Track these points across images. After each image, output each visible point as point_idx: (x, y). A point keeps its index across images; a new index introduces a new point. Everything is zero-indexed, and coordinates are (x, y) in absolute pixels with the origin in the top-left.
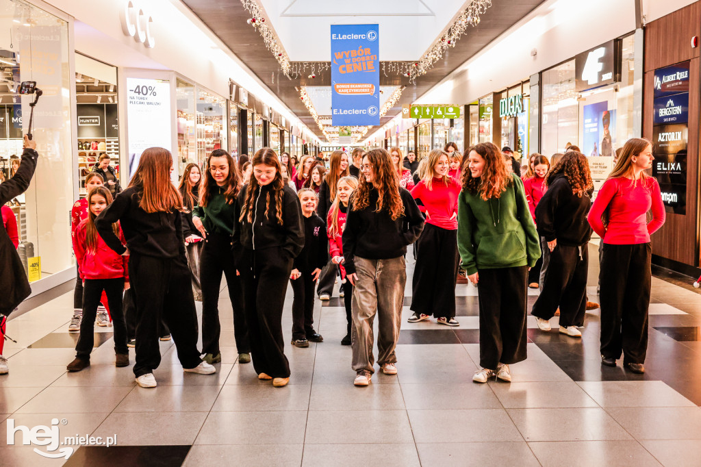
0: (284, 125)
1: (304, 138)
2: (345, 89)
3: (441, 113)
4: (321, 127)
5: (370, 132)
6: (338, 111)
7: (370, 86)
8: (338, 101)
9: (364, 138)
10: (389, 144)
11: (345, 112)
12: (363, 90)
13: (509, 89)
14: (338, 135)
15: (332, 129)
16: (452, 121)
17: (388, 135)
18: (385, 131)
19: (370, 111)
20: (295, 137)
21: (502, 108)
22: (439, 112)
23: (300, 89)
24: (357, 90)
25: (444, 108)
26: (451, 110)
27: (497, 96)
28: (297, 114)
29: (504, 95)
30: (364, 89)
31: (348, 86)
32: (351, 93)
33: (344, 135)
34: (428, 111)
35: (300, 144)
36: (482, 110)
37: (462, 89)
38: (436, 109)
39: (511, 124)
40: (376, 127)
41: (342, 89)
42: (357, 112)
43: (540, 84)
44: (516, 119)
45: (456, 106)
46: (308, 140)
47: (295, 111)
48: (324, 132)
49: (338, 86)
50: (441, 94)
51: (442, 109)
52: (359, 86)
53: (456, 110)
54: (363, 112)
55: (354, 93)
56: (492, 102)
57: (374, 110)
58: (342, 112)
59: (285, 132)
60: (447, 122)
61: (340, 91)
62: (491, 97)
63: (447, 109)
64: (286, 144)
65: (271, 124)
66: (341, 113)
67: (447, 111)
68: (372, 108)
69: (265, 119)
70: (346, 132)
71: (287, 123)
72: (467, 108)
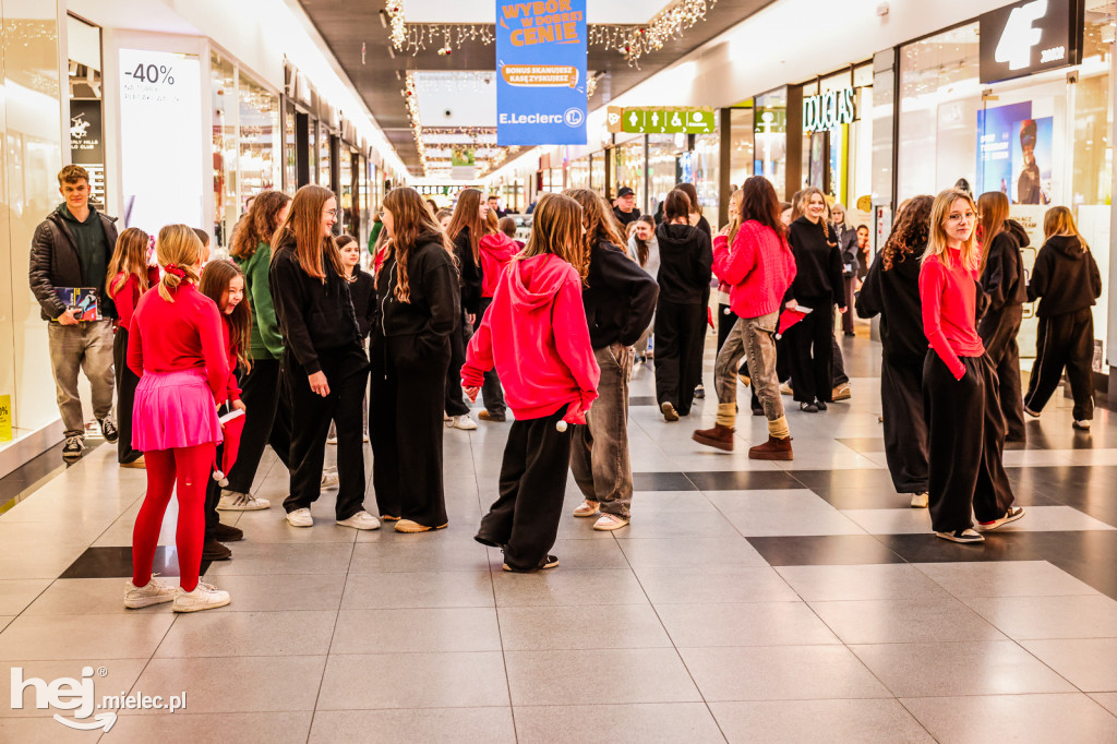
0: (360, 145)
1: (386, 170)
2: (521, 76)
3: (679, 123)
4: (421, 148)
5: (510, 157)
6: (509, 118)
7: (569, 70)
8: (508, 99)
9: (493, 169)
10: (546, 181)
11: (523, 119)
12: (557, 78)
13: (821, 77)
14: (449, 164)
15: (436, 153)
16: (691, 138)
17: (545, 163)
18: (539, 156)
19: (568, 118)
20: (373, 167)
21: (807, 114)
22: (676, 121)
23: (403, 75)
24: (544, 78)
25: (685, 114)
26: (698, 117)
27: (795, 91)
28: (382, 124)
29: (808, 90)
30: (558, 76)
31: (528, 70)
32: (534, 83)
33: (460, 163)
34: (655, 118)
35: (380, 182)
36: (757, 117)
37: (716, 78)
38: (671, 116)
39: (818, 145)
40: (524, 149)
41: (515, 74)
42: (544, 119)
43: (897, 68)
44: (826, 135)
45: (707, 109)
46: (391, 173)
47: (381, 117)
48: (423, 159)
49: (508, 71)
50: (673, 87)
51: (682, 116)
52: (549, 70)
53: (707, 117)
54: (557, 119)
55: (538, 83)
56: (783, 102)
57: (577, 116)
58: (517, 119)
59: (360, 158)
60: (680, 140)
61: (512, 78)
62: (784, 92)
63: (691, 114)
64: (361, 181)
65: (341, 143)
66: (514, 121)
67: (691, 120)
68: (573, 112)
69: (332, 132)
70: (465, 158)
71: (363, 142)
72: (726, 114)
